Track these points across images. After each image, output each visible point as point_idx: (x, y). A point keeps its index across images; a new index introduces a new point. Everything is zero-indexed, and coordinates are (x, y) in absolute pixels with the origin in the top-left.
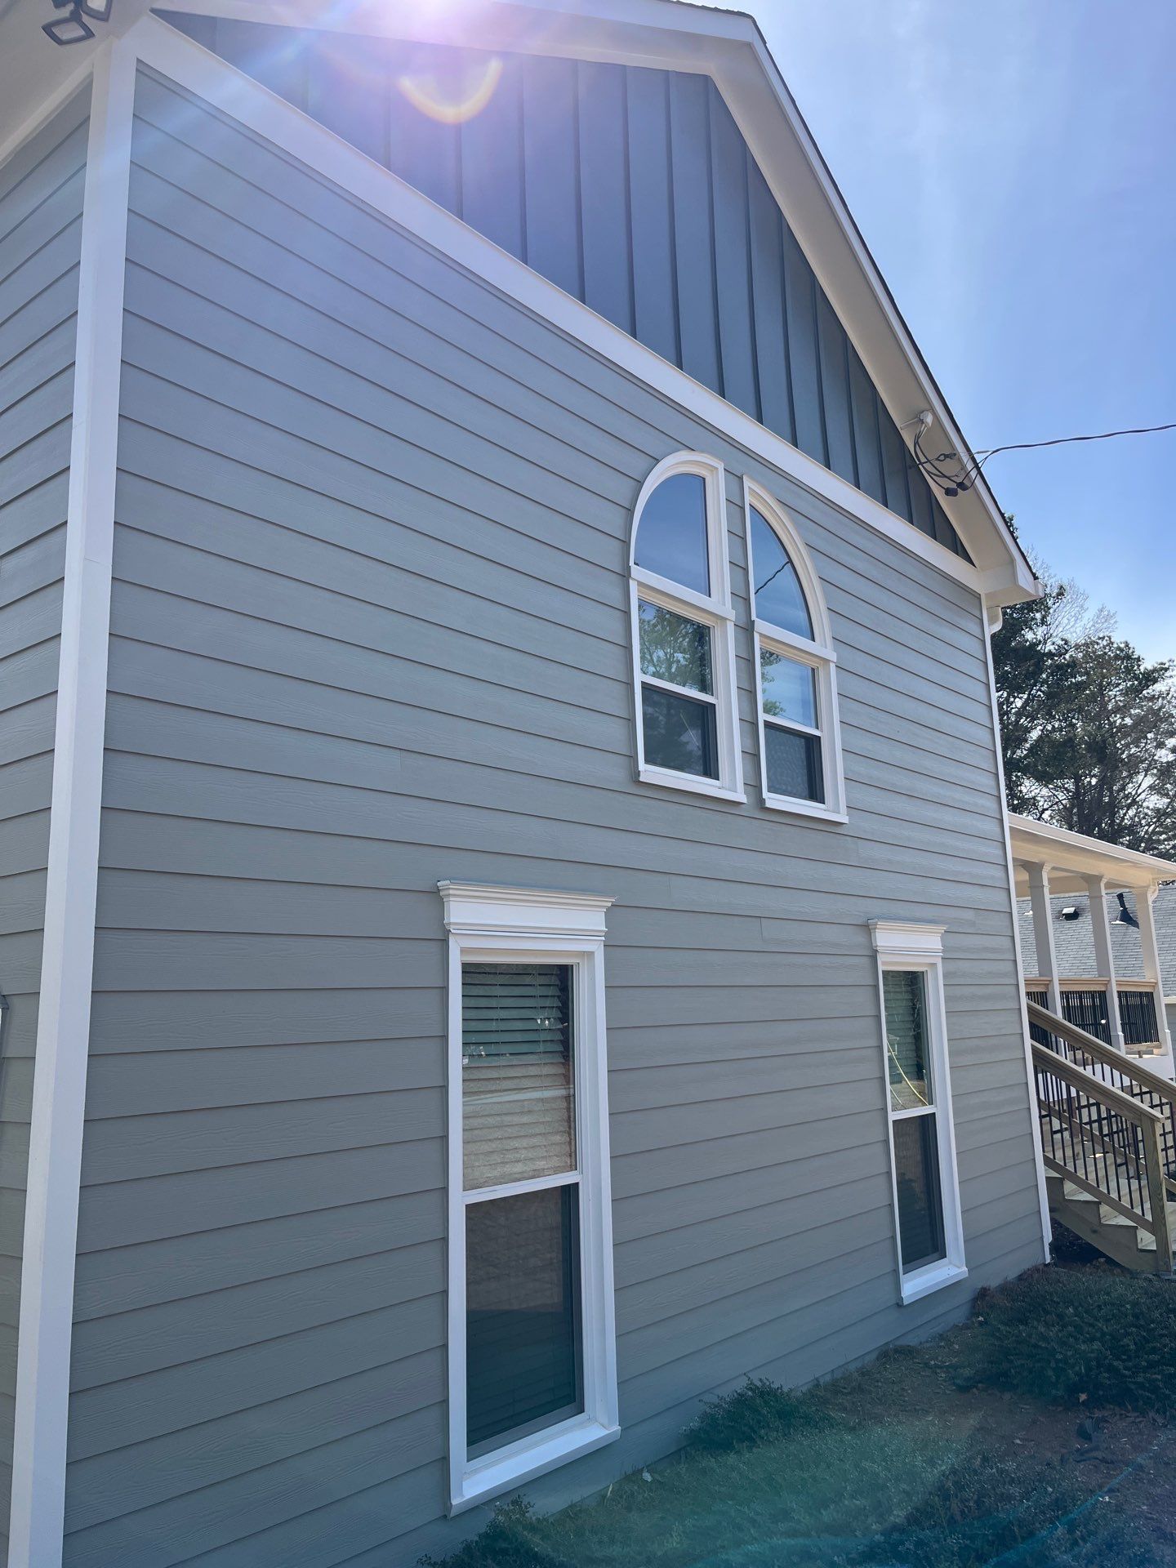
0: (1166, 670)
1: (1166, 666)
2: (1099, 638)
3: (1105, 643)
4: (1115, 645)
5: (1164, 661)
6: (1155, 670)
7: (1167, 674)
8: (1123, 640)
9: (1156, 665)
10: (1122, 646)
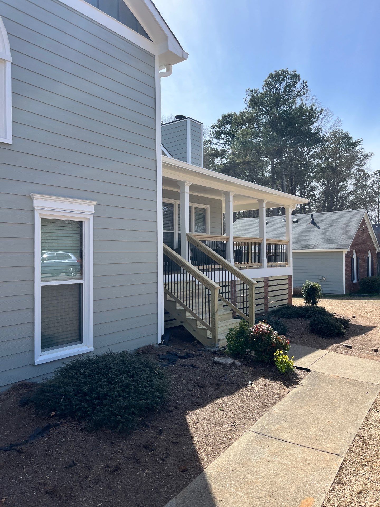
0: (360, 142)
1: (360, 141)
2: (338, 130)
3: (340, 132)
4: (344, 133)
5: (359, 139)
6: (356, 142)
7: (360, 144)
8: (346, 131)
9: (356, 140)
10: (346, 133)
